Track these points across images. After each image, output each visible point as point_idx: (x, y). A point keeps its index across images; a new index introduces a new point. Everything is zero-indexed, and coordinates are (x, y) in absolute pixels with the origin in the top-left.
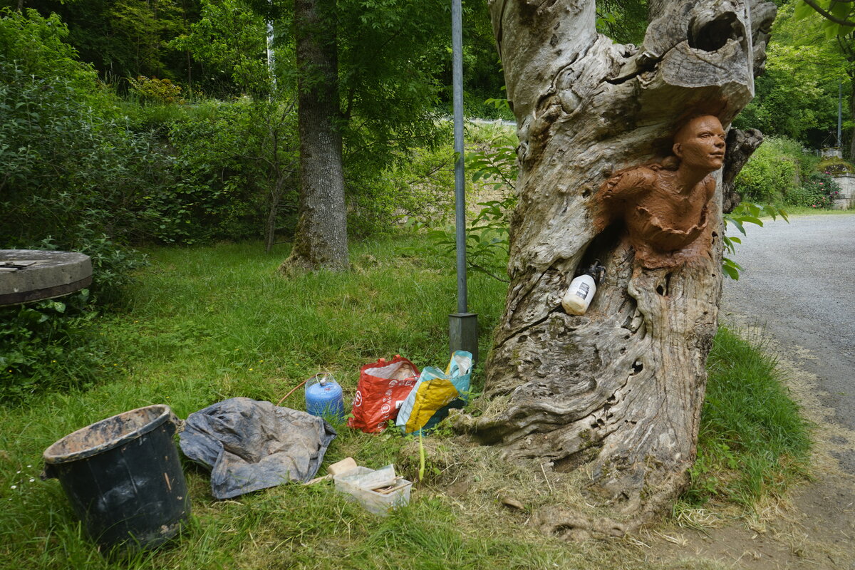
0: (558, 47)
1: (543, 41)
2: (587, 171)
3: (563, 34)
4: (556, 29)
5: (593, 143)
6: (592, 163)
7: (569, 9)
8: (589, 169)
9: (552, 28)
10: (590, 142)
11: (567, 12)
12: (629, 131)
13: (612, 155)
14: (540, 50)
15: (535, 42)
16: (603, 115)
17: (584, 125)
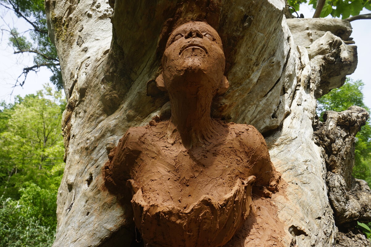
0: (84, 46)
1: (71, 45)
2: (93, 150)
3: (88, 34)
4: (80, 31)
5: (102, 118)
6: (98, 140)
7: (91, 13)
8: (96, 147)
9: (77, 31)
10: (98, 118)
11: (90, 16)
12: (128, 91)
13: (115, 126)
14: (71, 53)
15: (66, 47)
16: (103, 81)
17: (91, 100)
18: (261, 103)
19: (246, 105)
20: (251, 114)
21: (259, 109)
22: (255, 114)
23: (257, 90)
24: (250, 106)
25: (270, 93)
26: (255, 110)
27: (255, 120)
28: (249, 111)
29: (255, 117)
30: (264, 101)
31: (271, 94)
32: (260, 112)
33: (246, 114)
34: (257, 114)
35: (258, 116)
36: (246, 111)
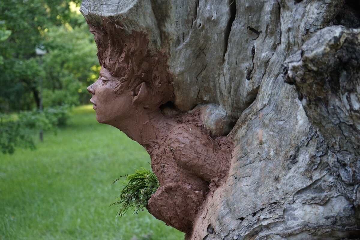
18: (225, 71)
19: (211, 80)
20: (224, 85)
21: (228, 77)
22: (228, 84)
23: (210, 60)
24: (217, 79)
25: (226, 54)
26: (225, 81)
27: (232, 90)
28: (220, 84)
29: (231, 87)
30: (226, 66)
31: (229, 55)
32: (231, 80)
33: (220, 88)
34: (231, 83)
35: (233, 85)
36: (217, 85)
